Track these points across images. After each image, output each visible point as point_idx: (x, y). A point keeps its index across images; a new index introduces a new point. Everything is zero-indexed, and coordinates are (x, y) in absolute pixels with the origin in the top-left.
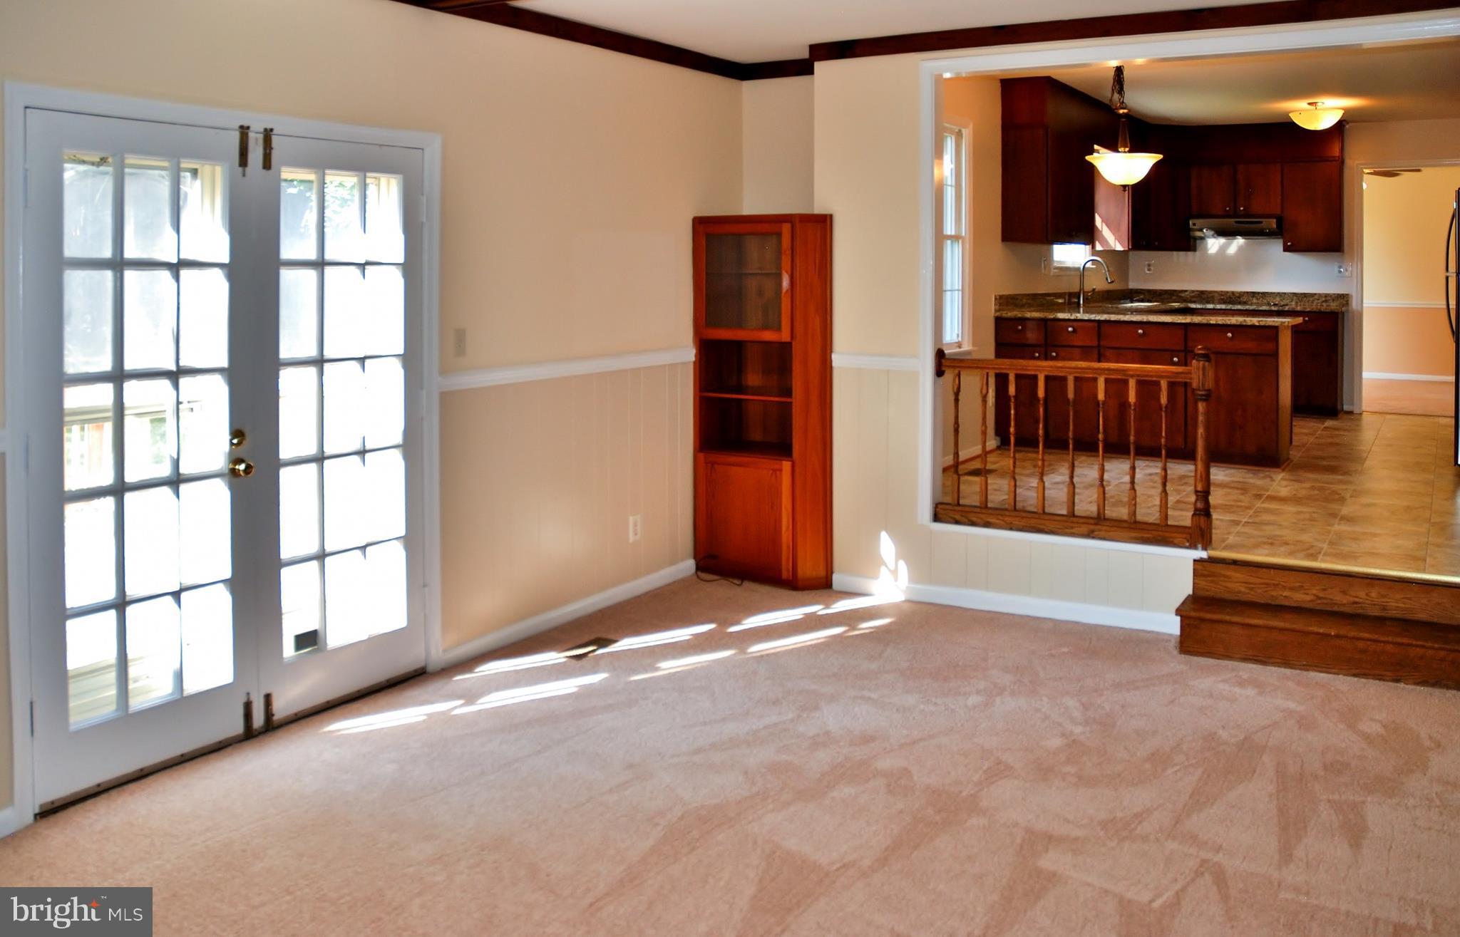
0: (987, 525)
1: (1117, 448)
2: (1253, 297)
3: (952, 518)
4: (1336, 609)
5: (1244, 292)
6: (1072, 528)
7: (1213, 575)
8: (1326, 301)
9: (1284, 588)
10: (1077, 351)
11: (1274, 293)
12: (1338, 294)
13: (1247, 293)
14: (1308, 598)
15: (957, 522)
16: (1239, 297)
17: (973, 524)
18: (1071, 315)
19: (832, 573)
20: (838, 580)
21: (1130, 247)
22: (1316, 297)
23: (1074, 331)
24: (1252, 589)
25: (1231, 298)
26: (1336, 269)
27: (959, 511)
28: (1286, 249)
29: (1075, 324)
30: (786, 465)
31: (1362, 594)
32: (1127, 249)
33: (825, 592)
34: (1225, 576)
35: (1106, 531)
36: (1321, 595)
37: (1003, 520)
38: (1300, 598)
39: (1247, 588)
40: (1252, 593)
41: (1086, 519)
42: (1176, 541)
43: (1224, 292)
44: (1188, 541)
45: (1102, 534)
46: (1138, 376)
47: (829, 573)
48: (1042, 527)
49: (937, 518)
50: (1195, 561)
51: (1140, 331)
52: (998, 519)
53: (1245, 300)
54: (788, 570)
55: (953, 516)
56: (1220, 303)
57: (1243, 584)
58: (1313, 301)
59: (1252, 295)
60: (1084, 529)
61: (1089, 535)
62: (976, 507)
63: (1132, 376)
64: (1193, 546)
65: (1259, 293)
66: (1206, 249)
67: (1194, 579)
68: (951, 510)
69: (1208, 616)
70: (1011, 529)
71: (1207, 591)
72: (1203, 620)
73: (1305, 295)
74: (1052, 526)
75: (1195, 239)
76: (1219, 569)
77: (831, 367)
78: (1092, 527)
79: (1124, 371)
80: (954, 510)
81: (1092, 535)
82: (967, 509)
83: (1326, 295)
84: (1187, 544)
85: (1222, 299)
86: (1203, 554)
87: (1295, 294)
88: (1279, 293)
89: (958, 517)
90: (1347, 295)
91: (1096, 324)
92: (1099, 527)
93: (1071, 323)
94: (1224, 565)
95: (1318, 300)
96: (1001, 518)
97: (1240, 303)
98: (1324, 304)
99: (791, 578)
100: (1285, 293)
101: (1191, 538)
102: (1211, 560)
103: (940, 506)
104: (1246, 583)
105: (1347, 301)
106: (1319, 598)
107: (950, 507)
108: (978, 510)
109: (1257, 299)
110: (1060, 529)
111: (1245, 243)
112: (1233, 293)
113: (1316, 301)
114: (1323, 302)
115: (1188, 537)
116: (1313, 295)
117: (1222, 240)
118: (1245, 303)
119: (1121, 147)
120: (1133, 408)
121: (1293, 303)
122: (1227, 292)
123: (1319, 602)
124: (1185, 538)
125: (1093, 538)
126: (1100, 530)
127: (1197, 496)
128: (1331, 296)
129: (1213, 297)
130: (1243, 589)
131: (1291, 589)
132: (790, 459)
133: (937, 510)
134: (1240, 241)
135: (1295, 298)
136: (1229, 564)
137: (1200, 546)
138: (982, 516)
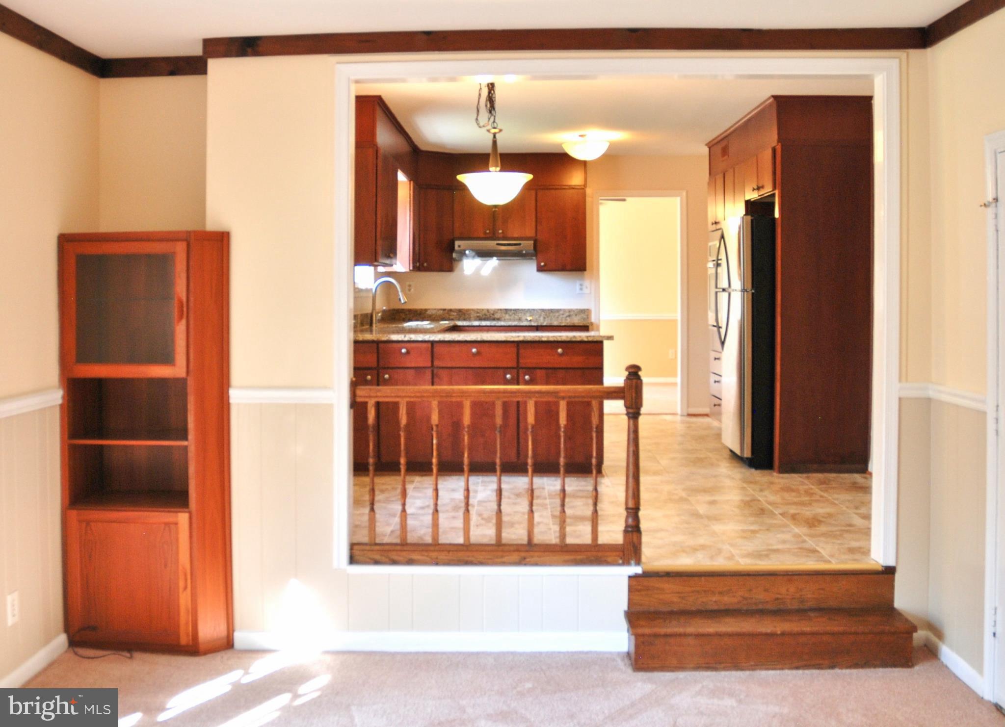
0: (410, 562)
1: (451, 467)
2: (506, 313)
3: (370, 559)
4: (760, 607)
5: (498, 310)
6: (502, 557)
7: (647, 589)
8: (569, 316)
9: (713, 593)
10: (411, 372)
11: (525, 310)
12: (580, 309)
13: (501, 310)
14: (735, 600)
15: (376, 562)
16: (493, 314)
17: (394, 562)
18: (405, 336)
19: (233, 631)
20: (240, 638)
21: (411, 268)
22: (561, 312)
23: (408, 352)
24: (683, 598)
25: (485, 315)
26: (578, 287)
27: (378, 550)
28: (540, 269)
29: (408, 345)
30: (183, 518)
31: (783, 590)
32: (408, 270)
33: (226, 655)
34: (658, 589)
35: (538, 557)
36: (747, 595)
37: (427, 556)
38: (728, 600)
39: (680, 597)
40: (684, 602)
41: (517, 548)
42: (609, 559)
43: (480, 309)
44: (621, 558)
45: (535, 559)
46: (570, 397)
47: (231, 632)
48: (470, 559)
49: (353, 560)
50: (630, 577)
51: (474, 350)
52: (423, 556)
53: (498, 317)
54: (188, 635)
55: (371, 556)
56: (476, 320)
57: (677, 595)
58: (559, 316)
59: (505, 311)
60: (515, 557)
61: (522, 562)
62: (396, 544)
63: (563, 398)
64: (626, 562)
65: (511, 310)
66: (462, 270)
67: (629, 595)
68: (369, 550)
69: (663, 631)
70: (437, 564)
71: (641, 605)
72: (656, 636)
73: (552, 311)
74: (481, 557)
75: (455, 260)
76: (654, 582)
77: (229, 404)
78: (523, 554)
79: (555, 393)
80: (372, 550)
81: (524, 562)
82: (387, 547)
83: (570, 311)
84: (621, 562)
85: (478, 317)
86: (638, 570)
87: (543, 310)
88: (529, 310)
89: (377, 557)
90: (588, 310)
91: (430, 345)
92: (531, 553)
93: (403, 345)
94: (658, 578)
95: (563, 314)
96: (426, 554)
97: (494, 319)
98: (568, 318)
99: (191, 643)
100: (534, 310)
101: (624, 555)
102: (646, 575)
103: (356, 547)
104: (679, 593)
105: (588, 315)
106: (745, 599)
107: (368, 548)
108: (399, 548)
109: (510, 316)
110: (491, 559)
111: (499, 265)
112: (488, 310)
113: (561, 316)
114: (567, 317)
115: (621, 554)
116: (558, 311)
117: (478, 261)
118: (498, 319)
119: (492, 166)
120: (562, 430)
121: (542, 318)
122: (483, 310)
123: (745, 602)
124: (619, 556)
125: (526, 565)
126: (532, 557)
127: (627, 512)
128: (574, 311)
129: (469, 315)
130: (675, 599)
131: (721, 593)
132: (187, 510)
133: (354, 551)
134: (494, 262)
135: (543, 313)
136: (662, 576)
137: (633, 562)
138: (404, 554)
